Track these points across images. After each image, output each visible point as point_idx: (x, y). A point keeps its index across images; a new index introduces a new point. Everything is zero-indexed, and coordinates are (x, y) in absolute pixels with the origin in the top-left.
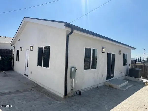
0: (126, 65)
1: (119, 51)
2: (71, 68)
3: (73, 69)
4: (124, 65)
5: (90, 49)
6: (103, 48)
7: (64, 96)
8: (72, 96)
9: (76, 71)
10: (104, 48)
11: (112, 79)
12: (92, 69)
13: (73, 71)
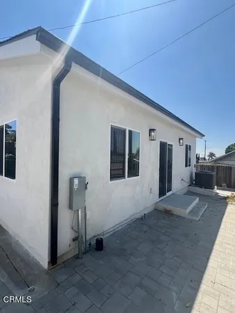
0: (190, 165)
1: (180, 139)
2: (71, 180)
3: (76, 181)
4: (186, 166)
5: (124, 131)
6: (151, 130)
7: (49, 263)
8: (77, 257)
9: (86, 188)
10: (154, 130)
11: (168, 194)
12: (128, 177)
13: (75, 187)
